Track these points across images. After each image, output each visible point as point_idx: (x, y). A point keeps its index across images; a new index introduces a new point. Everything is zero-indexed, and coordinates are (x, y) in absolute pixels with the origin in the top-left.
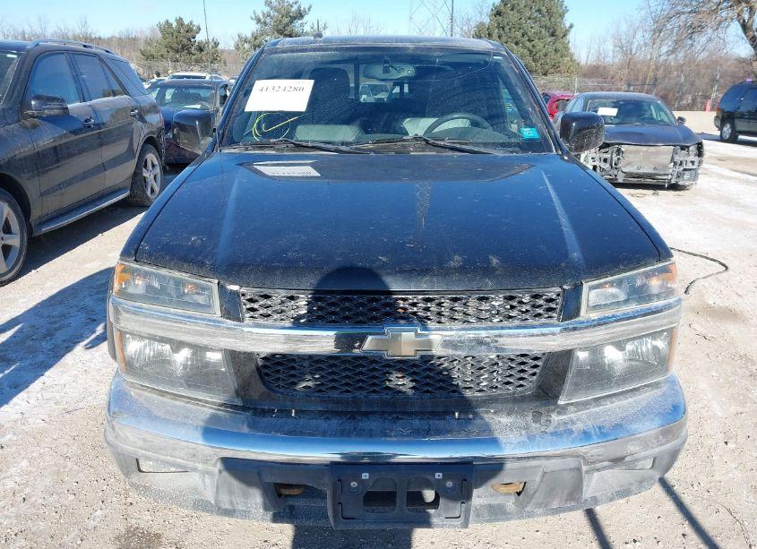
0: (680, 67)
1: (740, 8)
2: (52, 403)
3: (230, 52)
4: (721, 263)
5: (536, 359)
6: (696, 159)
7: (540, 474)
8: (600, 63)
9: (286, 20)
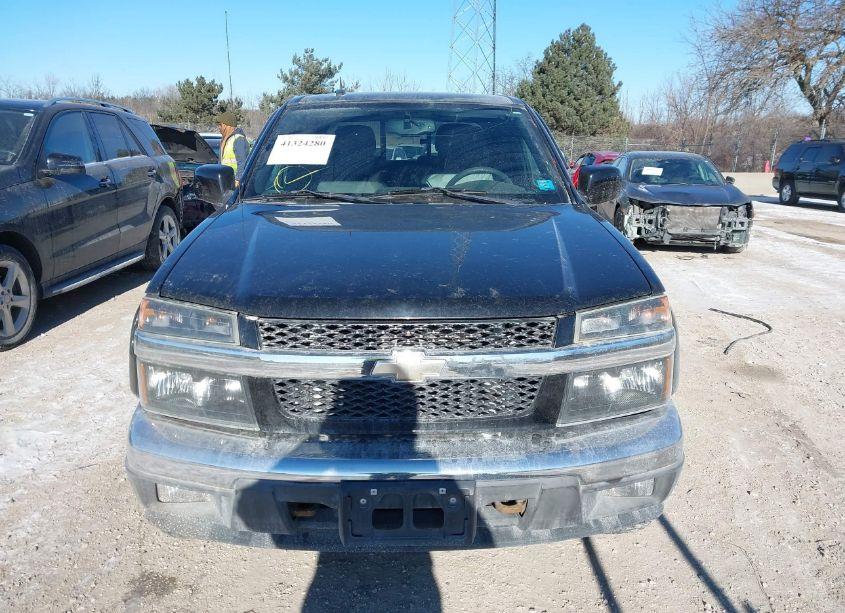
0: (738, 127)
1: (796, 66)
2: (64, 460)
3: (254, 113)
4: (764, 324)
5: (533, 383)
6: (746, 220)
7: (539, 491)
8: (653, 124)
9: (315, 78)
